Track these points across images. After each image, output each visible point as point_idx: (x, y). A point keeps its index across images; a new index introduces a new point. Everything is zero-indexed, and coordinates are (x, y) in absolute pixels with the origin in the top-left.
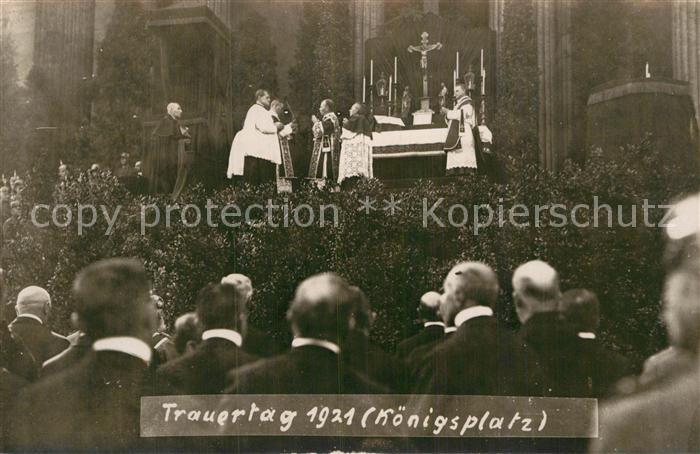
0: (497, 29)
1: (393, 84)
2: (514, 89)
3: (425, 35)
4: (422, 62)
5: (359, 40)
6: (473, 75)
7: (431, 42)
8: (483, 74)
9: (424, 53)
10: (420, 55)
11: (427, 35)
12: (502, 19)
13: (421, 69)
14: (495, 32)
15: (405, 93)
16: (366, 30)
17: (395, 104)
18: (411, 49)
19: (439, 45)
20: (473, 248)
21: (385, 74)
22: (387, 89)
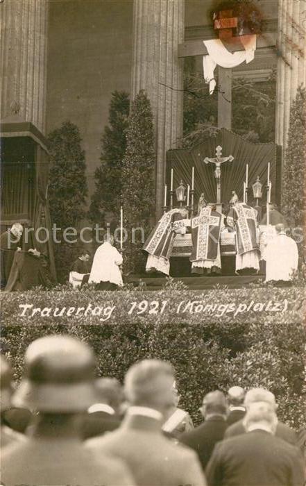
0: (282, 144)
1: (190, 191)
2: (297, 199)
3: (219, 148)
4: (216, 172)
5: (160, 151)
6: (261, 185)
7: (224, 154)
8: (270, 184)
9: (218, 164)
10: (215, 167)
11: (221, 149)
12: (287, 137)
13: (215, 178)
14: (281, 147)
15: (201, 199)
16: (167, 142)
17: (192, 208)
18: (207, 160)
19: (231, 158)
20: (260, 343)
21: (184, 181)
22: (185, 194)
